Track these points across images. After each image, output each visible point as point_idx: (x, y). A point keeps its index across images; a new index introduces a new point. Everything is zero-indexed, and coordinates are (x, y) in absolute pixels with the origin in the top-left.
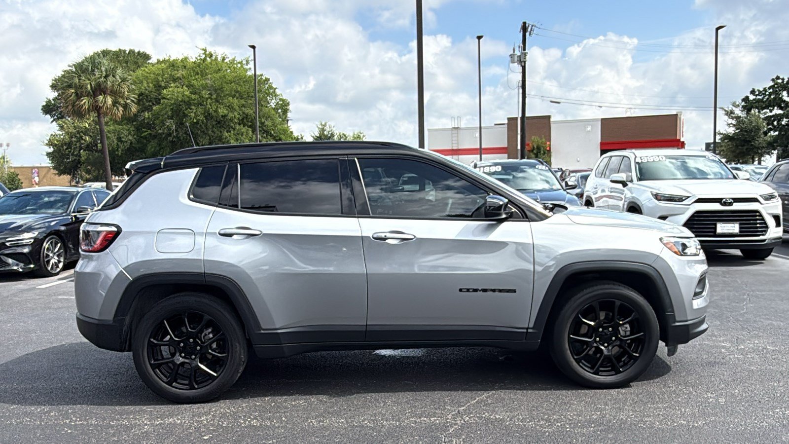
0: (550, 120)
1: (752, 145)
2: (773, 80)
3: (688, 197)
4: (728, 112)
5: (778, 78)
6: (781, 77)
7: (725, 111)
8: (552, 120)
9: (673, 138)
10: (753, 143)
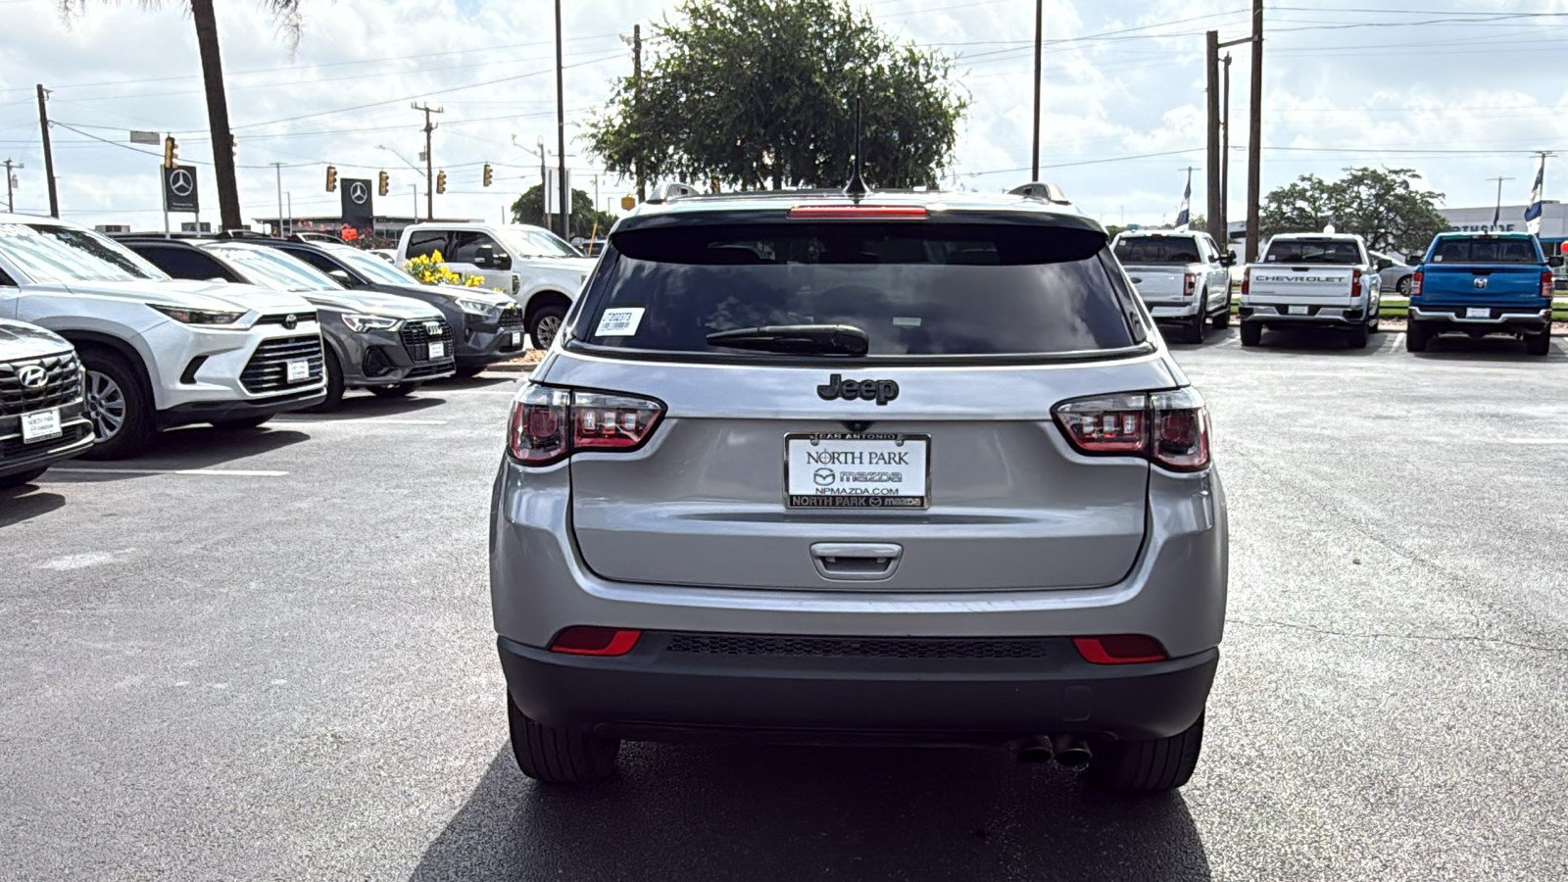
3: (242, 314)
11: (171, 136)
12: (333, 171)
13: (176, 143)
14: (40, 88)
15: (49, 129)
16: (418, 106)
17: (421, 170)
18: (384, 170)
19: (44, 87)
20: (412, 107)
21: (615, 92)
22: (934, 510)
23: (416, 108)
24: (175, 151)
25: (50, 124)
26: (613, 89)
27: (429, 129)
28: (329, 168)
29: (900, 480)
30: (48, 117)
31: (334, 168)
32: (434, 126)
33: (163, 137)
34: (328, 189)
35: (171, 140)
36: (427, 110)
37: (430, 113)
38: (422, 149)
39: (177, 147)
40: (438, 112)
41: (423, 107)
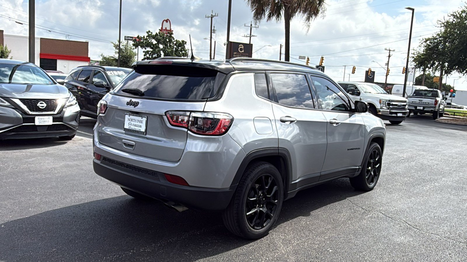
0: (3, 34)
1: (128, 65)
2: (147, 32)
4: (115, 45)
5: (149, 32)
6: (151, 32)
7: (114, 44)
8: (4, 33)
9: (86, 56)
10: (128, 64)
11: (308, 57)
12: (355, 68)
13: (309, 59)
14: (281, 45)
15: (281, 55)
16: (387, 49)
17: (385, 68)
18: (370, 68)
19: (282, 45)
20: (385, 50)
21: (421, 43)
22: (148, 136)
23: (386, 50)
24: (309, 61)
25: (282, 54)
26: (420, 42)
27: (389, 56)
28: (354, 67)
29: (141, 127)
30: (282, 53)
31: (355, 67)
32: (391, 55)
33: (306, 58)
34: (352, 73)
35: (308, 58)
36: (390, 50)
37: (391, 51)
38: (387, 62)
39: (309, 60)
40: (393, 51)
41: (388, 49)
